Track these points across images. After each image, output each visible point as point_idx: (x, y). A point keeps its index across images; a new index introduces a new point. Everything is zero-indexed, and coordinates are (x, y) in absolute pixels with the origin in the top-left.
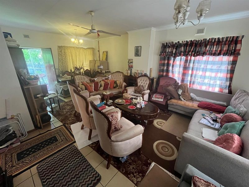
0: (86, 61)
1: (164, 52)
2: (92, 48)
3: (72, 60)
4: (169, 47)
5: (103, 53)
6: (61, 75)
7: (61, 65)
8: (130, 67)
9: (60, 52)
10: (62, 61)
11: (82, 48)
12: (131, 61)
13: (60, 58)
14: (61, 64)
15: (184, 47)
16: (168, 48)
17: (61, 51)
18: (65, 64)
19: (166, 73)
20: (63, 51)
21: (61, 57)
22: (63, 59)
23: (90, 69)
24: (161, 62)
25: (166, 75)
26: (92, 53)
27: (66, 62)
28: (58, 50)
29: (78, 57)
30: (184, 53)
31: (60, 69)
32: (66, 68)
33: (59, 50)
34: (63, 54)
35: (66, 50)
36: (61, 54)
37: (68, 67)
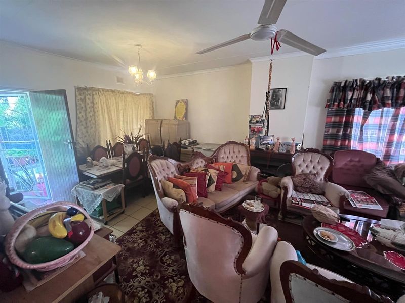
0: (137, 121)
1: (340, 101)
2: (150, 94)
3: (110, 119)
4: (353, 89)
5: (177, 103)
6: (89, 159)
7: (82, 134)
8: (254, 131)
9: (80, 102)
10: (86, 124)
11: (130, 93)
12: (257, 119)
13: (80, 115)
14: (84, 131)
15: (392, 89)
16: (351, 91)
17: (84, 100)
18: (93, 129)
19: (342, 141)
20: (89, 99)
21: (83, 114)
22: (89, 119)
23: (148, 138)
24: (329, 120)
25: (341, 145)
26: (150, 104)
27: (95, 124)
28: (76, 96)
29: (121, 112)
30: (392, 100)
31: (81, 143)
32: (94, 140)
33: (79, 98)
34: (88, 107)
35: (95, 97)
36: (83, 105)
37: (99, 137)
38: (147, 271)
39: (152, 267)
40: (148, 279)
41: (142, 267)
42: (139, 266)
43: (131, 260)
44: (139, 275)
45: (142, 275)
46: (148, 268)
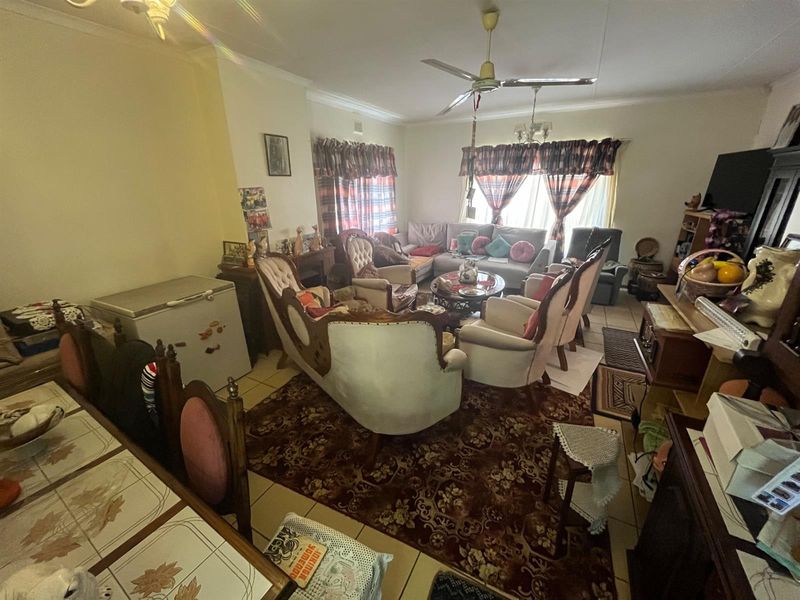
38: (510, 462)
39: (501, 458)
40: (522, 458)
41: (506, 473)
42: (505, 479)
43: (498, 497)
44: (521, 472)
45: (520, 468)
46: (503, 463)
